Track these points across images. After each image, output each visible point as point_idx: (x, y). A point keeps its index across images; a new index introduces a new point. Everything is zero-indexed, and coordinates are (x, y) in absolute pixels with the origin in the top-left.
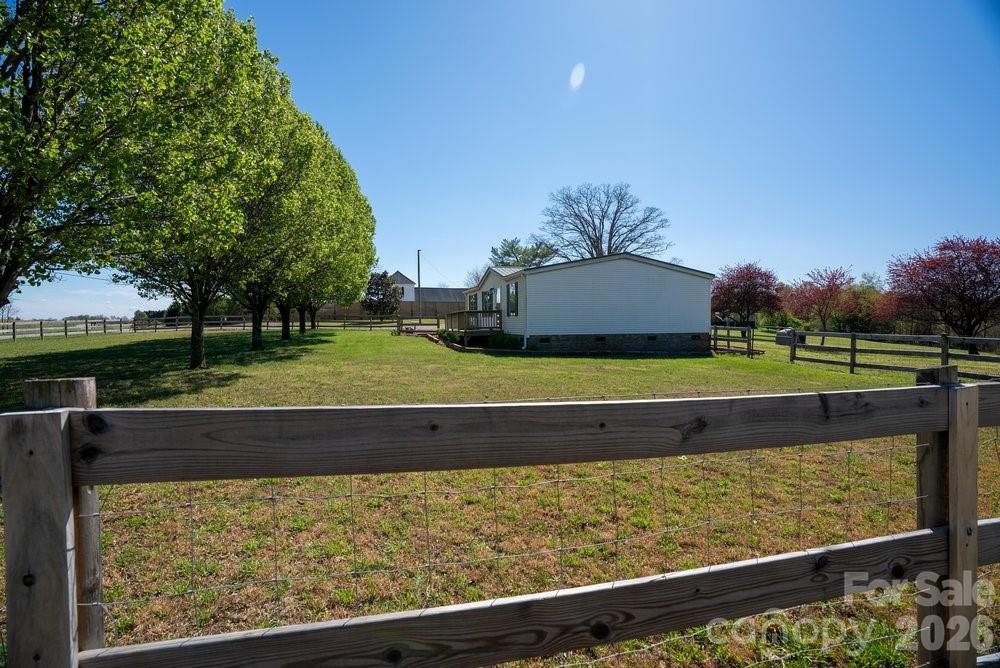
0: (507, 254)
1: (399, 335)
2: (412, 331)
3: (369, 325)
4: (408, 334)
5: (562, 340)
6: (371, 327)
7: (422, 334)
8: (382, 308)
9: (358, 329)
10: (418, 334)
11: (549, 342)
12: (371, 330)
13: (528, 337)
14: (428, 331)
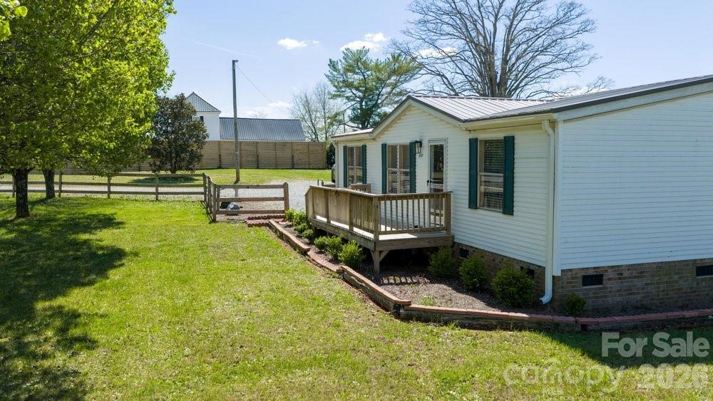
0: (350, 69)
1: (214, 221)
2: (236, 212)
3: (153, 190)
4: (229, 217)
5: (630, 278)
6: (157, 193)
7: (256, 218)
8: (174, 155)
9: (133, 197)
10: (249, 219)
11: (601, 283)
12: (157, 199)
13: (558, 274)
14: (268, 212)
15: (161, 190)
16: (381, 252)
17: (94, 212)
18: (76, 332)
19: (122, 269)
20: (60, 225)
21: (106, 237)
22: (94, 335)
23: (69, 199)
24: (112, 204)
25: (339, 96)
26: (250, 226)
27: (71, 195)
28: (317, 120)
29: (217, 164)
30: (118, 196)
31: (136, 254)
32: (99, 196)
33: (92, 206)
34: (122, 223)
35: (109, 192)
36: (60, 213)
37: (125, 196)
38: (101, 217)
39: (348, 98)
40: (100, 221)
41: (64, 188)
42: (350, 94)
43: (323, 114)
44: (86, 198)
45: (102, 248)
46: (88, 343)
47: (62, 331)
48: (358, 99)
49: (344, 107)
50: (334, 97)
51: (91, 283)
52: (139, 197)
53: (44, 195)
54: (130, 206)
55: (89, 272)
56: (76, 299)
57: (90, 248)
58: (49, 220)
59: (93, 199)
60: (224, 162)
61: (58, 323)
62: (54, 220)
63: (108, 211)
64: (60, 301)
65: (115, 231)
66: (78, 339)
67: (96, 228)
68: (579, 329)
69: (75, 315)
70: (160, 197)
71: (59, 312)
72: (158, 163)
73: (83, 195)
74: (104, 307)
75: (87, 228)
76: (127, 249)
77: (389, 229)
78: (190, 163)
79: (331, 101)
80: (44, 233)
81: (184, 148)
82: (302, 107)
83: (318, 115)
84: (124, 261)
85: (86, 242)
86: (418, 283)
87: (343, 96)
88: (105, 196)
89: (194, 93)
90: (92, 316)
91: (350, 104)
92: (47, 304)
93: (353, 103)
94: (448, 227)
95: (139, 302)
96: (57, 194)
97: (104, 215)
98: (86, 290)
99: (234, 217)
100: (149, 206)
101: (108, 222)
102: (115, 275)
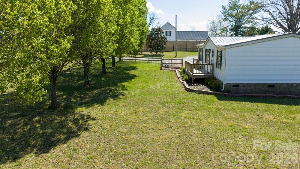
0: (231, 9)
1: (161, 69)
2: (168, 67)
3: (148, 59)
4: (166, 68)
5: (246, 86)
6: (149, 60)
7: (173, 69)
8: (157, 47)
9: (142, 61)
10: (171, 69)
11: (238, 87)
12: (149, 62)
13: (226, 84)
14: (177, 67)
15: (150, 59)
16: (194, 78)
17: (131, 65)
18: (124, 88)
19: (135, 79)
20: (122, 69)
21: (133, 72)
22: (127, 89)
23: (125, 61)
24: (136, 63)
25: (226, 20)
26: (170, 71)
27: (126, 60)
28: (217, 30)
29: (172, 50)
30: (138, 61)
31: (139, 76)
32: (133, 61)
33: (131, 64)
34: (137, 69)
35: (136, 60)
36: (123, 66)
37: (140, 61)
38: (133, 67)
39: (230, 21)
40: (132, 68)
41: (124, 58)
42: (231, 19)
43: (220, 27)
44: (130, 61)
45: (131, 75)
46: (126, 90)
47: (122, 88)
48: (234, 21)
49: (229, 25)
50: (224, 20)
51: (128, 81)
52: (144, 61)
53: (119, 60)
54: (141, 64)
55: (128, 79)
56: (125, 84)
57: (129, 75)
58: (120, 67)
59: (132, 62)
60: (175, 49)
61: (122, 87)
62: (121, 67)
63: (134, 65)
64: (122, 84)
65: (135, 71)
66: (125, 89)
67: (131, 70)
68: (224, 95)
69: (125, 86)
70: (150, 62)
71: (122, 85)
72: (152, 50)
73: (129, 60)
74: (130, 85)
75: (129, 70)
76: (137, 75)
77: (201, 72)
78: (161, 50)
79: (224, 22)
80: (119, 70)
81: (160, 45)
82: (211, 25)
83: (218, 28)
84: (136, 78)
85: (128, 73)
86: (199, 86)
87: (228, 20)
88: (135, 61)
89: (168, 22)
90: (127, 86)
91: (231, 23)
92: (120, 84)
93: (232, 22)
94: (213, 73)
95: (136, 85)
96: (122, 60)
97: (134, 66)
98: (127, 82)
99: (167, 68)
100: (146, 64)
101: (134, 68)
102: (133, 80)
